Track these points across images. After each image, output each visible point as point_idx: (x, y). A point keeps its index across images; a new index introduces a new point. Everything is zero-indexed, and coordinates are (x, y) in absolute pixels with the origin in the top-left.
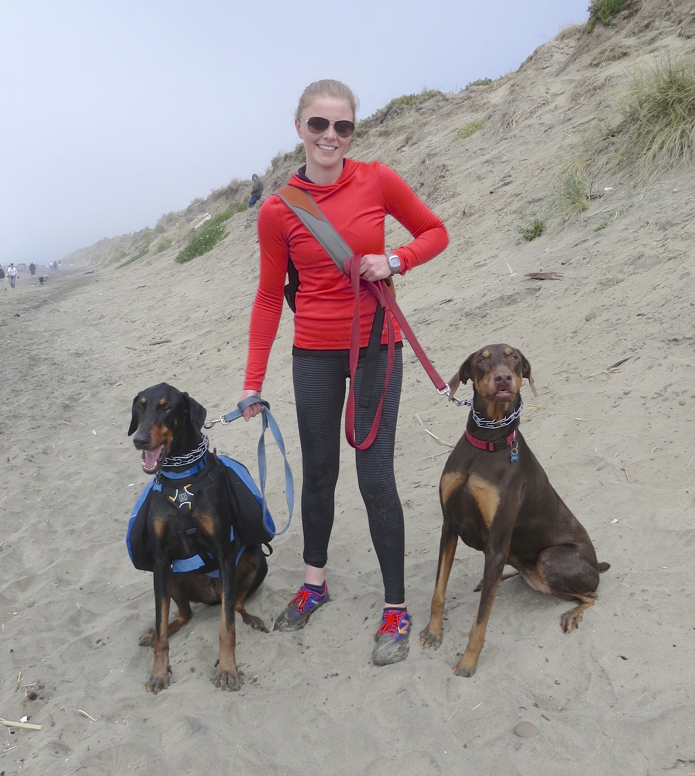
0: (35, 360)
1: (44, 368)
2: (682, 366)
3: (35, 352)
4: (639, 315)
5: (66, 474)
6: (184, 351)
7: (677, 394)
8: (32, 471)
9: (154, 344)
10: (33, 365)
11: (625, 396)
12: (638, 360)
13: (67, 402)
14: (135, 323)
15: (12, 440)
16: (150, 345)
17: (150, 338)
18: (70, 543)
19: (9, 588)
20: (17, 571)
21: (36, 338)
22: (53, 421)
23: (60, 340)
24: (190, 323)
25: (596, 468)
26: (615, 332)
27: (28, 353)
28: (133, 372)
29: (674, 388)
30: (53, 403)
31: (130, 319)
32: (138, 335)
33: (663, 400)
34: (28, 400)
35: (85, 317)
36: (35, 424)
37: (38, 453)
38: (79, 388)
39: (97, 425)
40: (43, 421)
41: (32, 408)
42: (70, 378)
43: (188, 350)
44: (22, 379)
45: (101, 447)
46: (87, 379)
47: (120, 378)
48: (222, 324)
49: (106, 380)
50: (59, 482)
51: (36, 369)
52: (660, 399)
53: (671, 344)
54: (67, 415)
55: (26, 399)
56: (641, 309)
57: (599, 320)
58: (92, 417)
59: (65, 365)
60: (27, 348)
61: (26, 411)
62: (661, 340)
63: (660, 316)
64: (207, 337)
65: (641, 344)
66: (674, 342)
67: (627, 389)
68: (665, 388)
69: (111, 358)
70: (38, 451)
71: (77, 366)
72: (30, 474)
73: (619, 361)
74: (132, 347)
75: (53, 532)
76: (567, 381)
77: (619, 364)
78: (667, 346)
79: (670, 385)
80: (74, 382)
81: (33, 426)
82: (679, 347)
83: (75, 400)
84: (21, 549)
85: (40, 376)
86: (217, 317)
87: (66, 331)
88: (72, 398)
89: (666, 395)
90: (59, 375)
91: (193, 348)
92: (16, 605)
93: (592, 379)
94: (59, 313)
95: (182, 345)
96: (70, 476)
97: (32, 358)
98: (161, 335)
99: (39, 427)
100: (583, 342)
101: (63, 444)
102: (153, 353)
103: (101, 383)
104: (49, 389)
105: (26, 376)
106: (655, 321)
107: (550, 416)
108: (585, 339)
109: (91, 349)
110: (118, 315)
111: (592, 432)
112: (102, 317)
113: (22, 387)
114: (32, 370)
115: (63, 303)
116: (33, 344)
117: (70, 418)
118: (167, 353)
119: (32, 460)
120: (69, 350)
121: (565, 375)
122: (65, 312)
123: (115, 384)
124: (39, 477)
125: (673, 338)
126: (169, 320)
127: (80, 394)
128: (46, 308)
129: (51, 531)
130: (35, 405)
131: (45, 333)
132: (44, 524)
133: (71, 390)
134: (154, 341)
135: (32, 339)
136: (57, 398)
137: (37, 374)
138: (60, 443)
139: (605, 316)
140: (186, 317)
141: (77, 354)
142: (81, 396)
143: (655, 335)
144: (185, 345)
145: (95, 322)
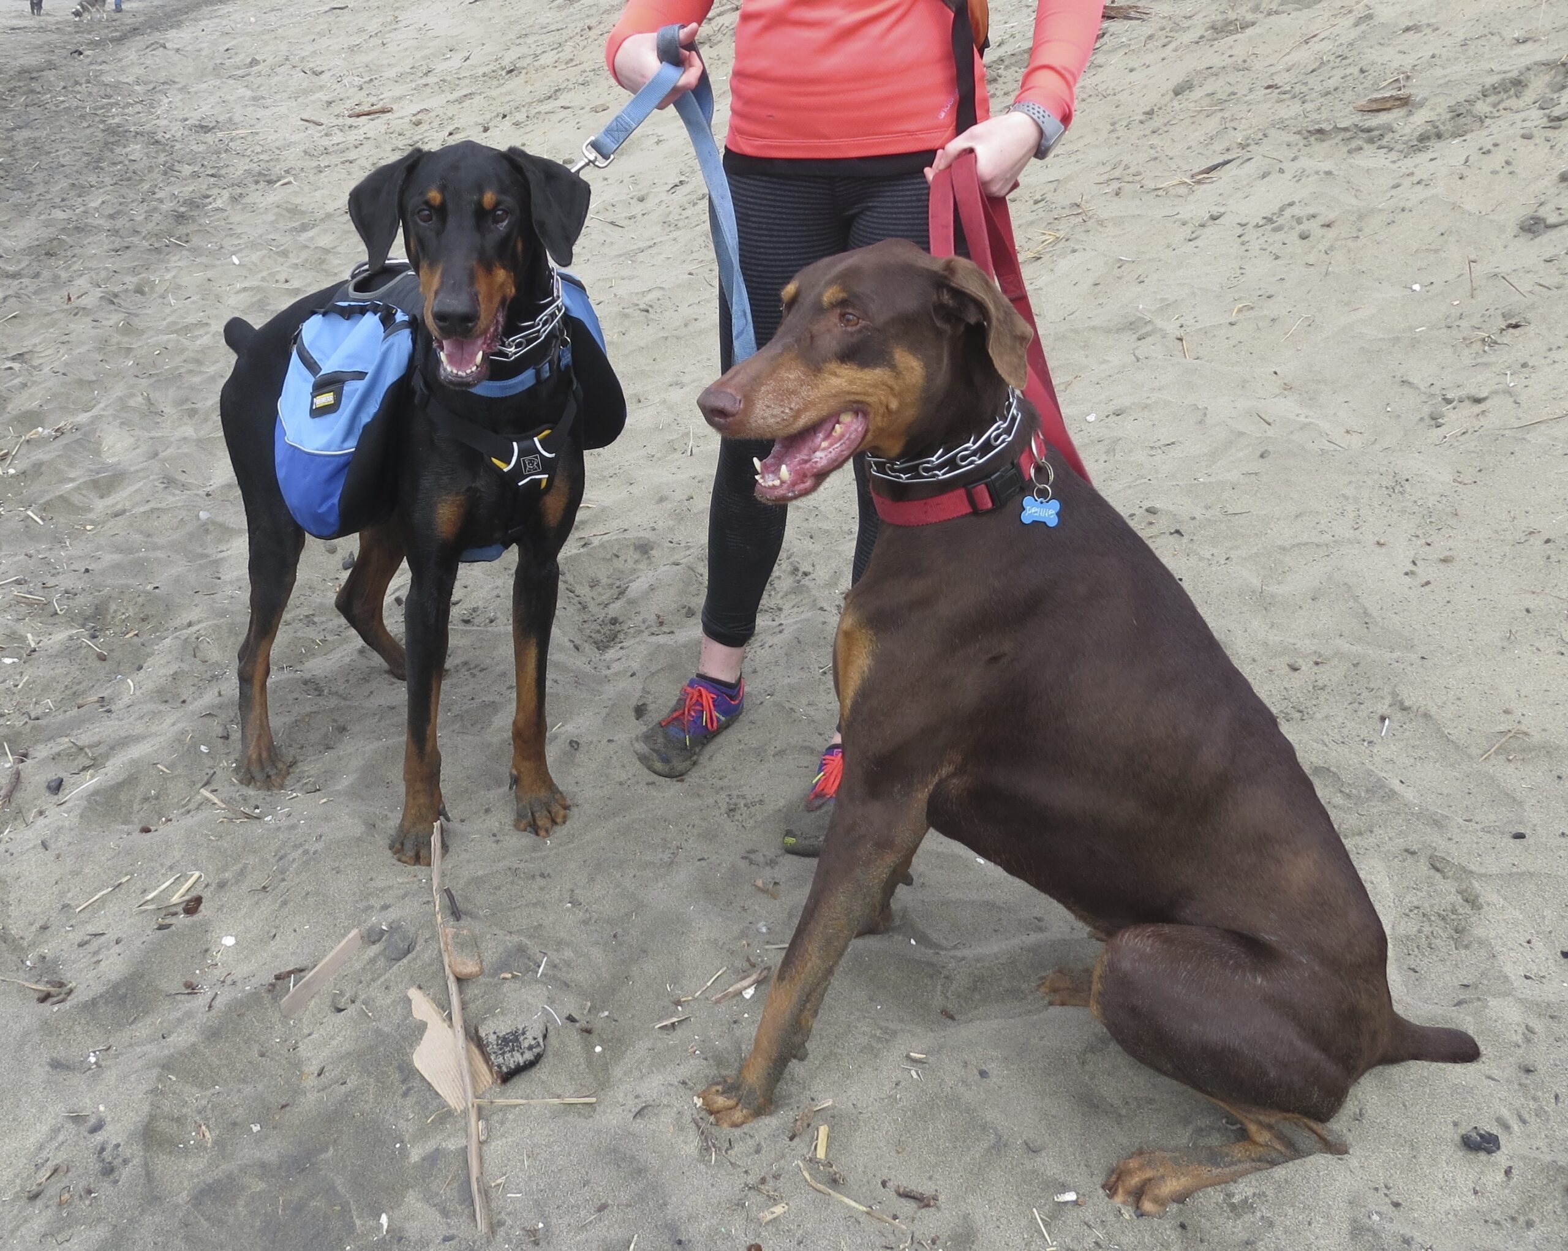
0: (117, 135)
1: (136, 149)
2: (1317, 173)
3: (117, 120)
4: (1269, 87)
5: (180, 326)
6: (417, 128)
7: (1299, 221)
8: (115, 318)
9: (358, 116)
10: (112, 143)
11: (1211, 222)
12: (1248, 163)
13: (182, 209)
14: (323, 76)
15: (75, 267)
16: (350, 116)
17: (349, 104)
18: (188, 431)
19: (77, 489)
20: (92, 467)
21: (119, 94)
22: (154, 239)
23: (166, 101)
24: (431, 79)
25: (1135, 336)
26: (1220, 115)
27: (103, 122)
28: (316, 164)
29: (1296, 210)
30: (155, 209)
31: (311, 69)
32: (326, 98)
33: (1275, 230)
34: (103, 202)
35: (218, 62)
36: (118, 243)
37: (127, 290)
38: (205, 186)
39: (241, 250)
40: (135, 240)
41: (112, 217)
42: (187, 170)
43: (424, 127)
44: (91, 167)
45: (247, 284)
46: (223, 172)
47: (287, 172)
48: (495, 83)
49: (260, 174)
50: (166, 337)
51: (118, 150)
52: (1269, 227)
53: (1312, 139)
54: (182, 230)
55: (100, 201)
56: (1275, 77)
57: (1198, 93)
58: (231, 236)
59: (178, 146)
60: (100, 112)
61: (101, 222)
62: (1295, 130)
63: (1304, 89)
64: (464, 104)
65: (1260, 135)
66: (1318, 136)
67: (1216, 210)
68: (1282, 209)
69: (270, 138)
70: (125, 287)
71: (202, 148)
72: (111, 323)
73: (1216, 162)
74: (313, 118)
75: (156, 413)
76: (1117, 194)
77: (1214, 168)
78: (1305, 142)
79: (1291, 204)
80: (195, 175)
81: (117, 246)
82: (1325, 144)
83: (198, 207)
84: (98, 434)
85: (127, 162)
86: (486, 69)
87: (180, 86)
88: (191, 203)
89: (1281, 221)
90: (166, 162)
91: (435, 124)
92: (91, 516)
93: (1160, 193)
94: (167, 52)
95: (414, 119)
96: (187, 329)
97: (111, 131)
98: (373, 100)
99: (127, 248)
100: (1161, 131)
101: (174, 277)
102: (356, 131)
103: (250, 179)
104: (146, 186)
105: (99, 160)
106: (1294, 97)
107: (1074, 251)
108: (1165, 125)
109: (230, 119)
110: (287, 59)
111: (1141, 279)
112: (254, 62)
113: (93, 179)
114: (112, 151)
115: (172, 34)
116: (112, 105)
117: (187, 235)
118: (383, 131)
119: (115, 301)
120: (186, 120)
121: (1115, 185)
122: (178, 50)
123: (276, 182)
124: (128, 329)
125: (1317, 127)
126: (392, 73)
127: (208, 197)
128: (139, 42)
129: (152, 411)
130: (118, 212)
131: (137, 88)
132: (140, 399)
133: (191, 189)
134: (358, 110)
135: (110, 97)
136: (162, 202)
137: (121, 158)
138: (168, 276)
139: (1208, 88)
140: (425, 69)
141: (202, 127)
142: (210, 199)
143: (1287, 123)
144: (419, 117)
145: (240, 72)
